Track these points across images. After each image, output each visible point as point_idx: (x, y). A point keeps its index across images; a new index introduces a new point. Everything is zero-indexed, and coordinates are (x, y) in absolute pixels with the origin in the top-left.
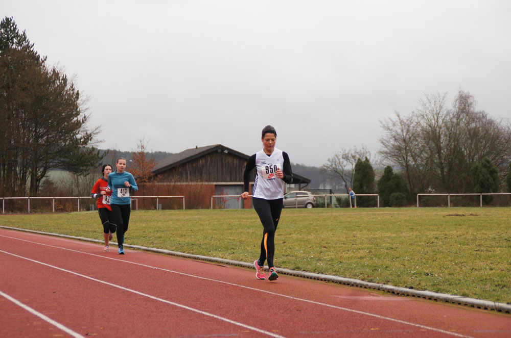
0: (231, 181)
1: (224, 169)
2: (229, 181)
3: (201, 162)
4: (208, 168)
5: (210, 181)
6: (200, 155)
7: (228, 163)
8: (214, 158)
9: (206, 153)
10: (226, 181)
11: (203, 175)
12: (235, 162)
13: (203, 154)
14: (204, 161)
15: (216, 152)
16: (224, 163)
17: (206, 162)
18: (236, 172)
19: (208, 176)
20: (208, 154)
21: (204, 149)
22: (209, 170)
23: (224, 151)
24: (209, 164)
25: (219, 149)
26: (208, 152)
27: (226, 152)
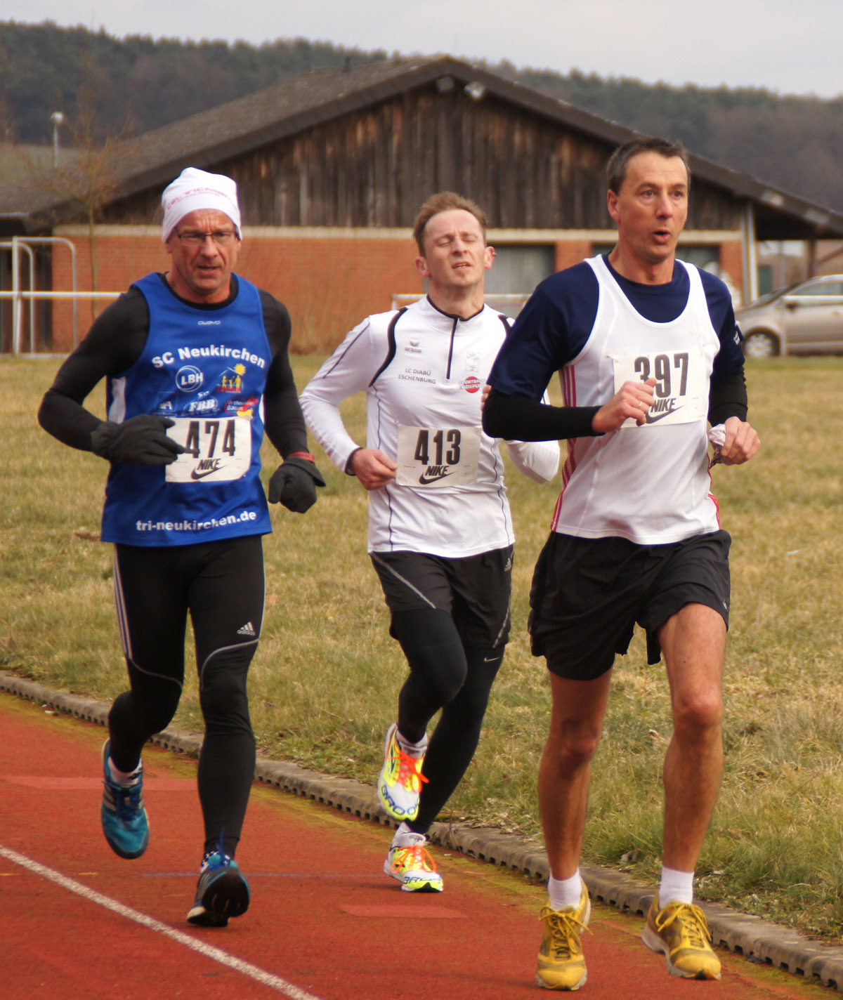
1: (468, 172)
3: (360, 135)
4: (393, 164)
6: (358, 104)
7: (486, 141)
8: (418, 119)
9: (381, 96)
12: (517, 137)
13: (369, 100)
14: (373, 128)
15: (430, 89)
16: (467, 142)
17: (386, 135)
18: (520, 185)
19: (393, 201)
20: (396, 100)
21: (376, 77)
22: (399, 172)
23: (465, 85)
24: (400, 146)
25: (441, 77)
26: (391, 92)
27: (476, 92)
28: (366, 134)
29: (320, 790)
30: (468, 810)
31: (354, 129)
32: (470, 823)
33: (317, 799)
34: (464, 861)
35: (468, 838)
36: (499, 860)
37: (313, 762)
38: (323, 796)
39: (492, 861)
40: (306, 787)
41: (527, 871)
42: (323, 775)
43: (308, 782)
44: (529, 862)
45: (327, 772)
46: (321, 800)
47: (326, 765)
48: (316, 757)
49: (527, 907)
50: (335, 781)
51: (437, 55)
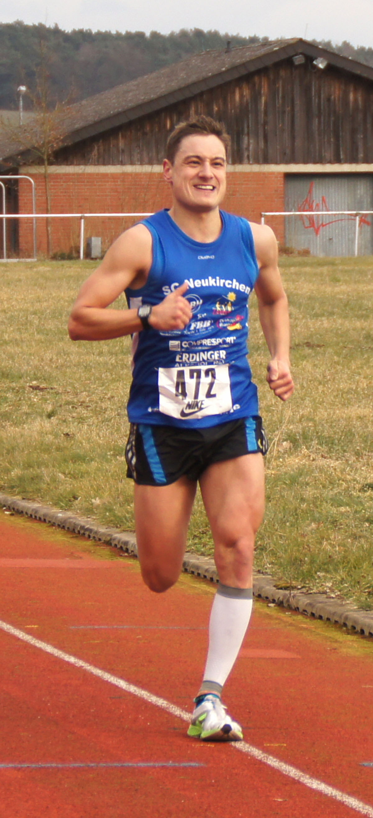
0: (338, 160)
1: (316, 122)
2: (330, 162)
3: (237, 97)
4: (262, 118)
5: (266, 160)
6: (236, 75)
7: (329, 100)
8: (280, 84)
9: (252, 69)
10: (320, 160)
11: (246, 139)
12: (351, 97)
13: (244, 72)
14: (246, 92)
15: (288, 62)
16: (315, 101)
17: (256, 97)
18: (354, 132)
19: (262, 144)
20: (263, 71)
21: (248, 55)
22: (265, 123)
23: (313, 61)
24: (266, 103)
25: (296, 55)
26: (260, 66)
27: (321, 65)
28: (242, 96)
29: (198, 568)
30: (303, 581)
31: (234, 93)
32: (304, 590)
33: (196, 574)
34: (300, 617)
35: (303, 601)
36: (325, 616)
37: (193, 548)
38: (200, 572)
39: (320, 618)
40: (188, 565)
41: (345, 625)
42: (200, 557)
43: (189, 562)
44: (346, 618)
45: (203, 554)
46: (199, 574)
47: (202, 550)
48: (195, 544)
49: (345, 650)
50: (209, 561)
51: (292, 39)
